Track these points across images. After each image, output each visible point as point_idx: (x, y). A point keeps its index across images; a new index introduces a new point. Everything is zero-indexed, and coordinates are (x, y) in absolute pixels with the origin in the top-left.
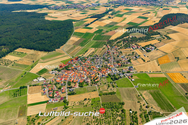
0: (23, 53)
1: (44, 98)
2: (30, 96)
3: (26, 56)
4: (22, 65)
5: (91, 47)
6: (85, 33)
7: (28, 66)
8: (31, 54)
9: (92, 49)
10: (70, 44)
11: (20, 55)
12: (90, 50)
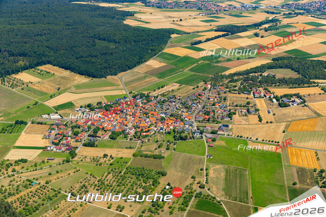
0: (49, 72)
1: (43, 143)
2: (25, 137)
3: (52, 79)
4: (38, 91)
5: (176, 82)
6: (182, 56)
7: (47, 94)
8: (62, 78)
9: (174, 86)
10: (140, 72)
11: (43, 75)
12: (170, 86)
